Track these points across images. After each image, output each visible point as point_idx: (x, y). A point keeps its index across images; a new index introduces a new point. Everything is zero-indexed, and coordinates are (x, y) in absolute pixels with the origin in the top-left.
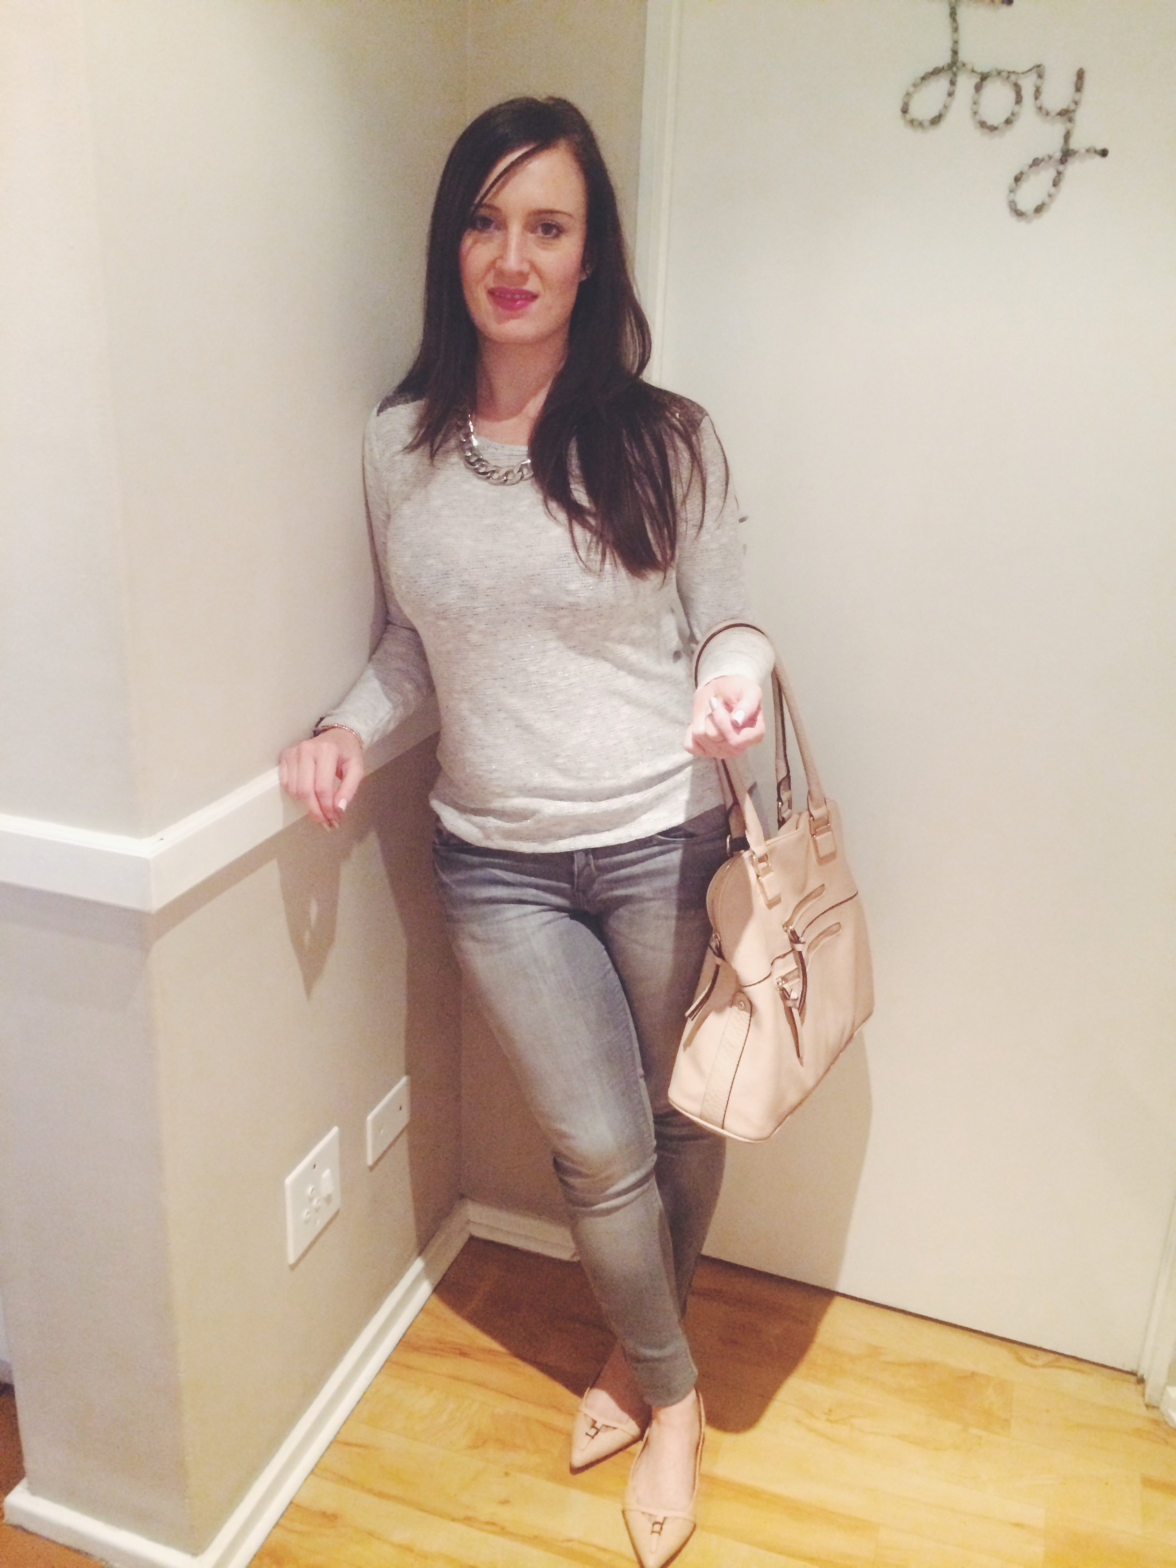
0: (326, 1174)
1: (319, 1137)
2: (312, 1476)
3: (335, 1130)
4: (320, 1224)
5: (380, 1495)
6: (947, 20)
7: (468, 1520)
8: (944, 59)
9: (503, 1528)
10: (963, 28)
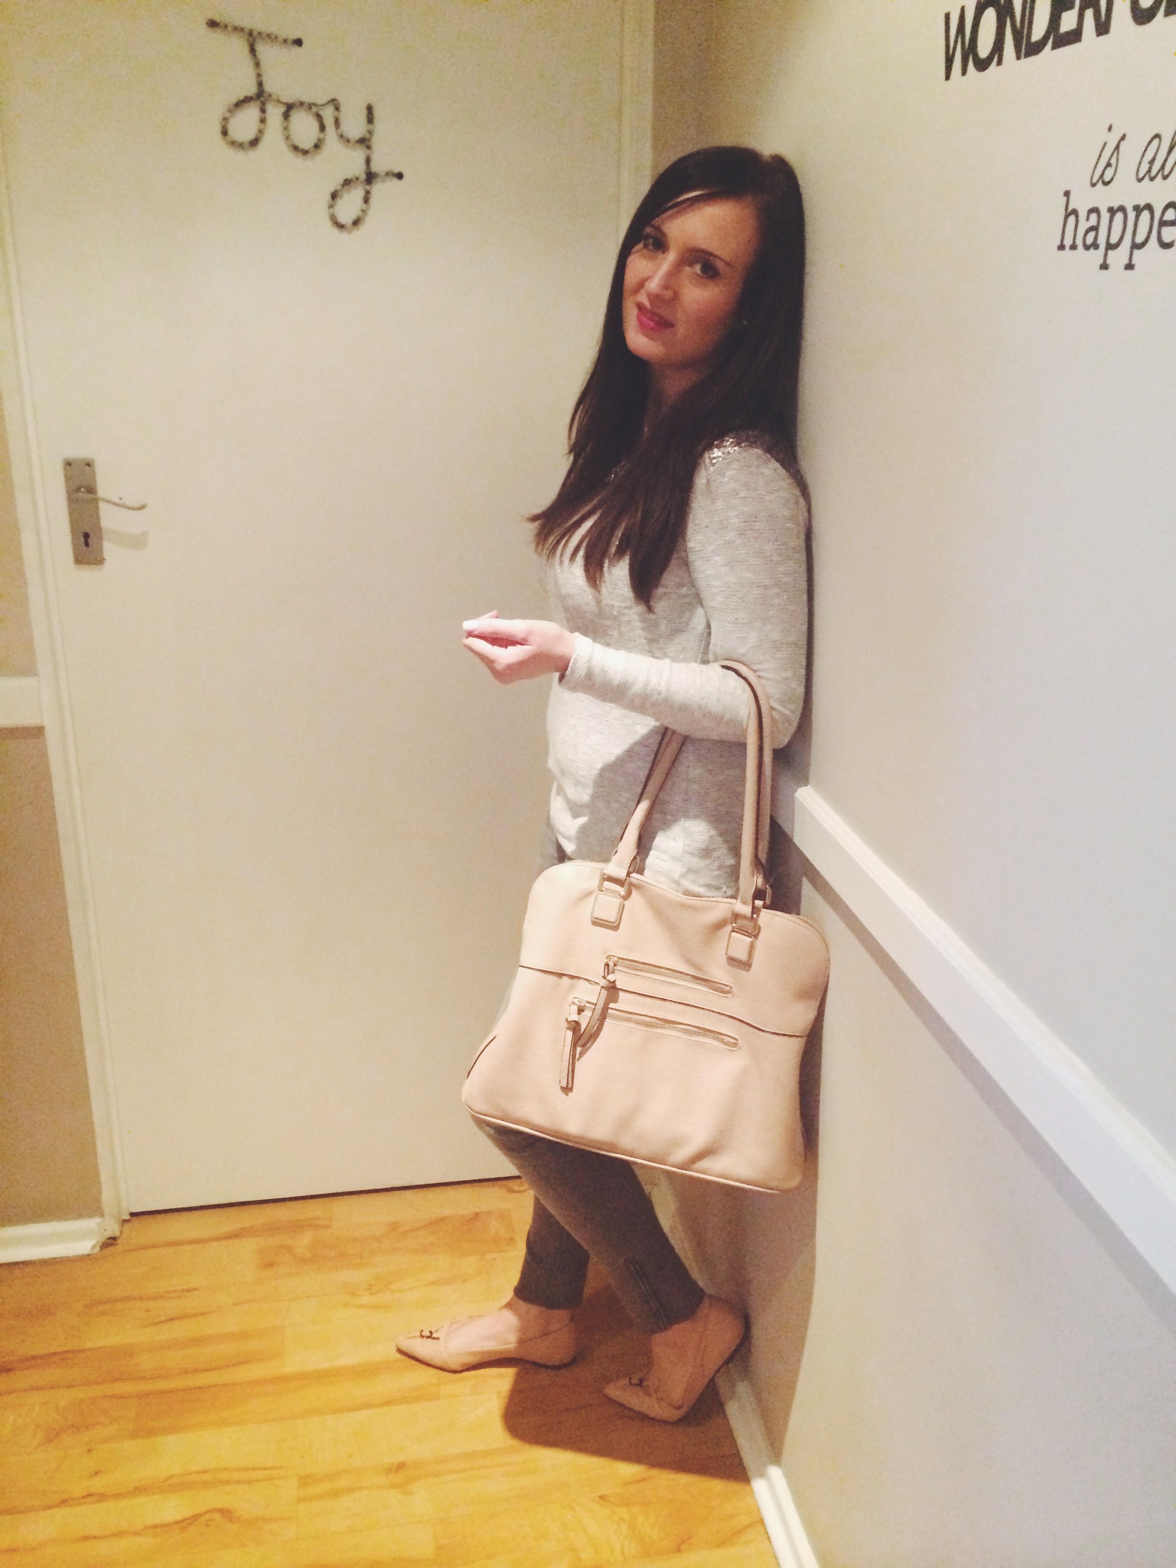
6: (247, 55)
7: (63, 1503)
8: (251, 89)
10: (263, 63)
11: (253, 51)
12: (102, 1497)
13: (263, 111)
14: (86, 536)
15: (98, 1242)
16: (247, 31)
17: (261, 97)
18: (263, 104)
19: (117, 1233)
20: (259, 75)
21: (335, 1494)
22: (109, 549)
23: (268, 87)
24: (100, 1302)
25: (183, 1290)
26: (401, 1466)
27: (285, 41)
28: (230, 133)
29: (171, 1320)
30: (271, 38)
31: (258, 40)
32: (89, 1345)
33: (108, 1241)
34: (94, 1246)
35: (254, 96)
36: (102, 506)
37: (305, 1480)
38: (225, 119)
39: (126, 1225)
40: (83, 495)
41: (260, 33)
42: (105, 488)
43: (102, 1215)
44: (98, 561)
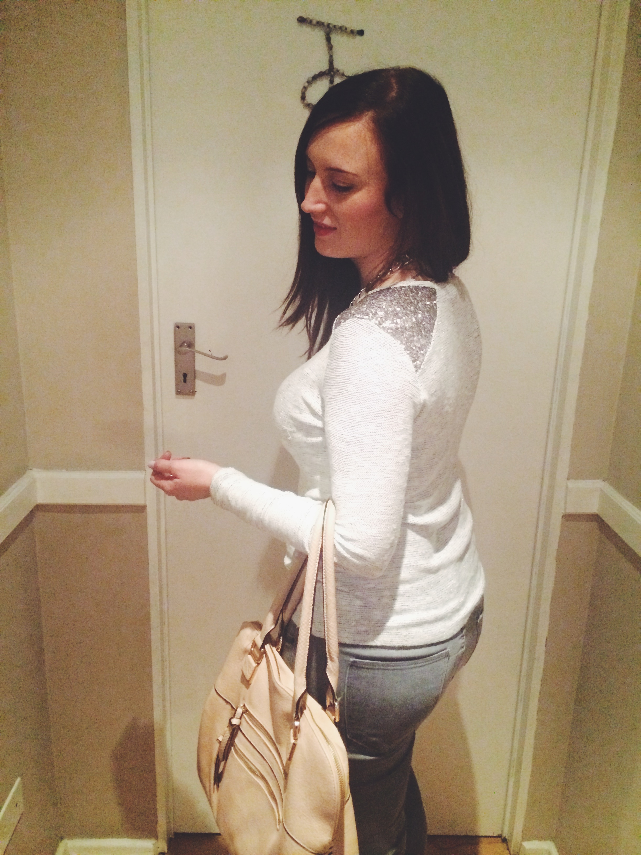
6: (324, 42)
8: (325, 67)
10: (335, 48)
11: (328, 40)
14: (185, 375)
16: (326, 25)
17: (331, 71)
18: (332, 77)
19: (166, 851)
20: (331, 56)
22: (199, 385)
23: (337, 65)
27: (352, 32)
28: (307, 98)
30: (342, 29)
31: (333, 31)
35: (326, 72)
36: (198, 356)
38: (305, 88)
39: (171, 843)
40: (185, 349)
41: (335, 26)
42: (200, 344)
43: (157, 838)
44: (192, 393)
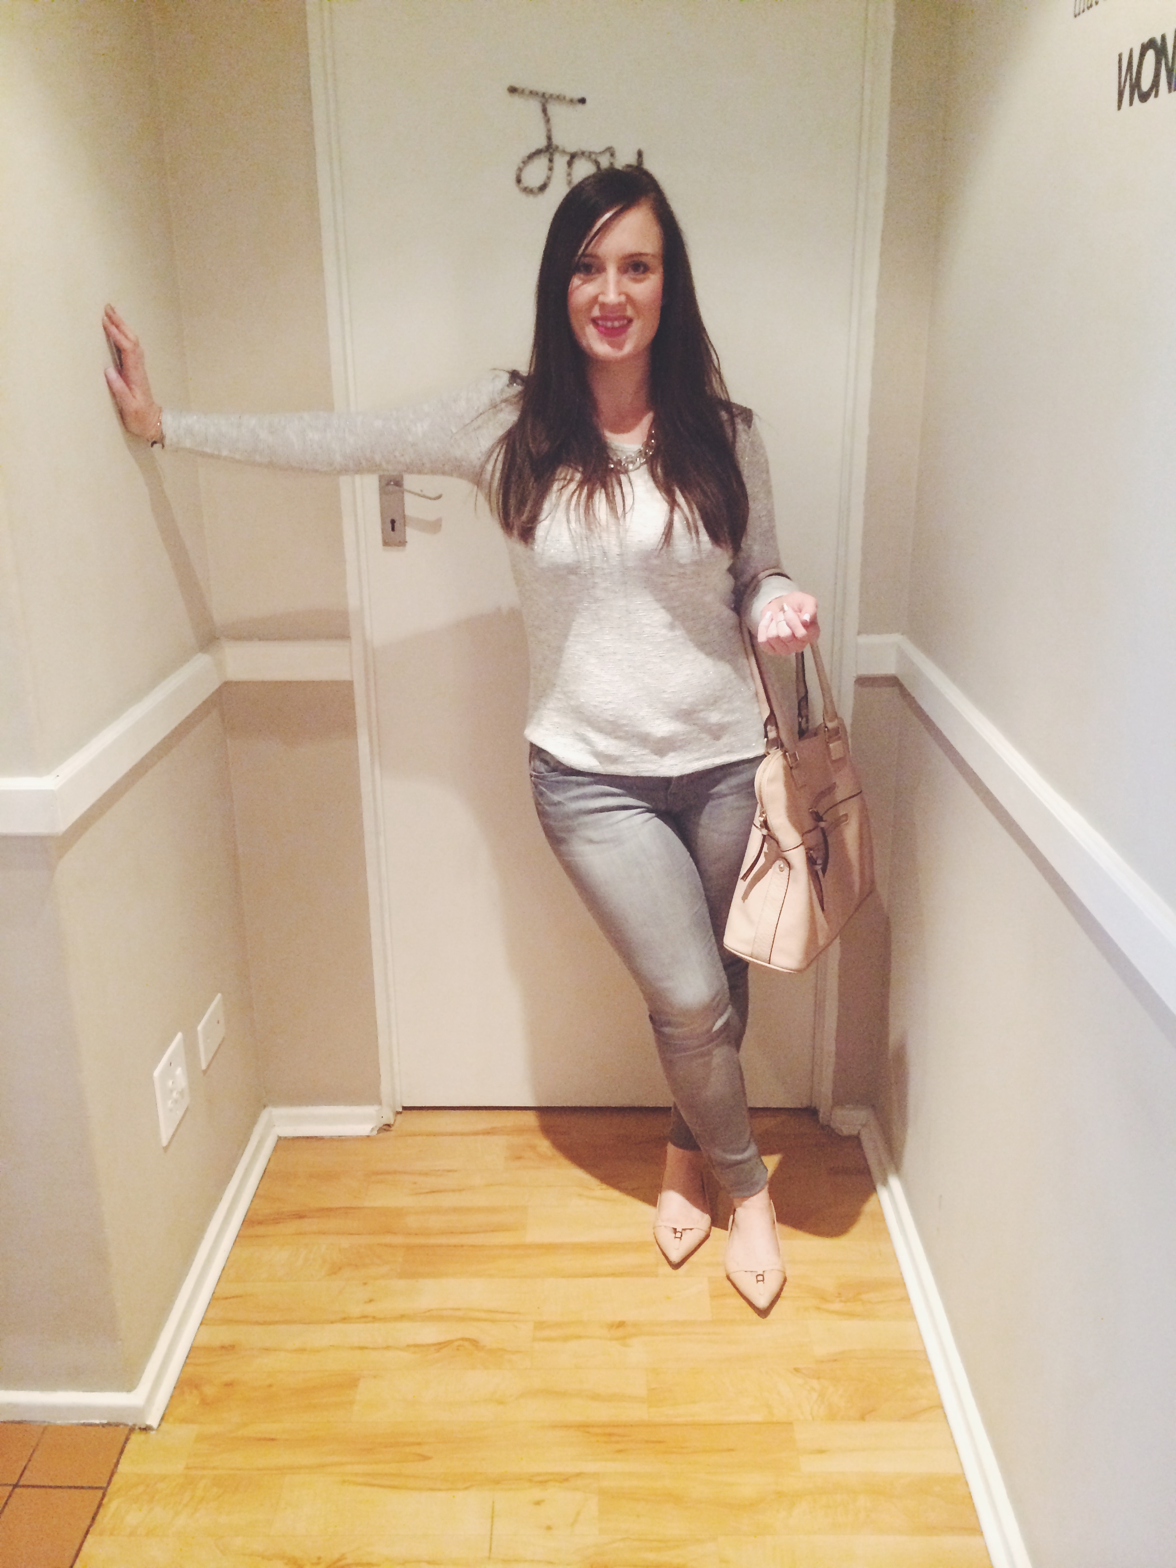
0: (179, 1071)
1: (171, 1039)
2: (203, 1327)
3: (179, 1036)
4: (180, 1113)
5: (265, 1323)
6: (540, 114)
7: (345, 1320)
8: (542, 143)
9: (374, 1317)
10: (553, 121)
11: (544, 111)
12: (375, 1319)
13: (551, 160)
14: (393, 522)
15: (376, 1126)
16: (540, 94)
17: (549, 149)
18: (552, 154)
19: (392, 1122)
20: (549, 132)
21: (566, 1339)
22: (411, 534)
23: (557, 140)
24: (377, 1173)
25: (444, 1170)
26: (621, 1324)
27: (571, 101)
28: (523, 181)
29: (434, 1192)
30: (559, 98)
31: (549, 100)
32: (367, 1204)
33: (385, 1127)
34: (373, 1129)
35: (544, 149)
36: (407, 496)
37: (540, 1325)
38: (520, 170)
39: (399, 1116)
40: (391, 490)
41: (551, 96)
43: (380, 1104)
44: (402, 543)
